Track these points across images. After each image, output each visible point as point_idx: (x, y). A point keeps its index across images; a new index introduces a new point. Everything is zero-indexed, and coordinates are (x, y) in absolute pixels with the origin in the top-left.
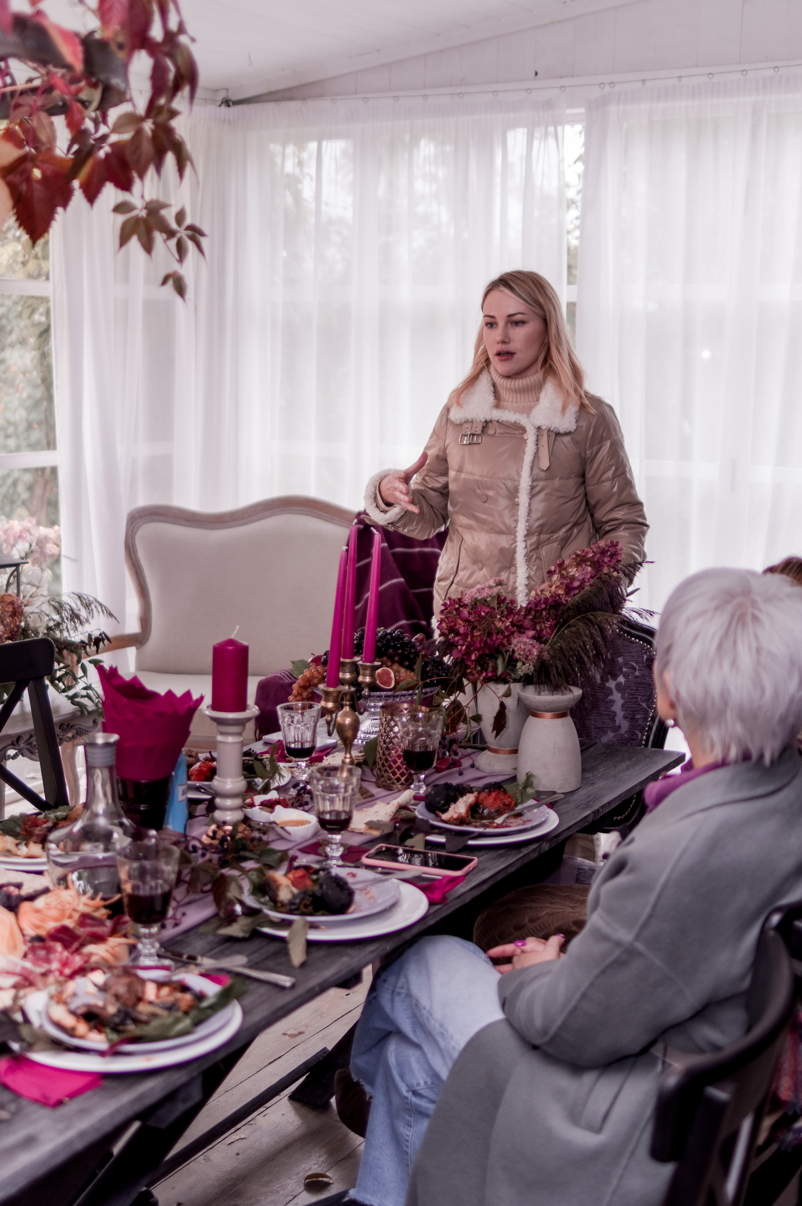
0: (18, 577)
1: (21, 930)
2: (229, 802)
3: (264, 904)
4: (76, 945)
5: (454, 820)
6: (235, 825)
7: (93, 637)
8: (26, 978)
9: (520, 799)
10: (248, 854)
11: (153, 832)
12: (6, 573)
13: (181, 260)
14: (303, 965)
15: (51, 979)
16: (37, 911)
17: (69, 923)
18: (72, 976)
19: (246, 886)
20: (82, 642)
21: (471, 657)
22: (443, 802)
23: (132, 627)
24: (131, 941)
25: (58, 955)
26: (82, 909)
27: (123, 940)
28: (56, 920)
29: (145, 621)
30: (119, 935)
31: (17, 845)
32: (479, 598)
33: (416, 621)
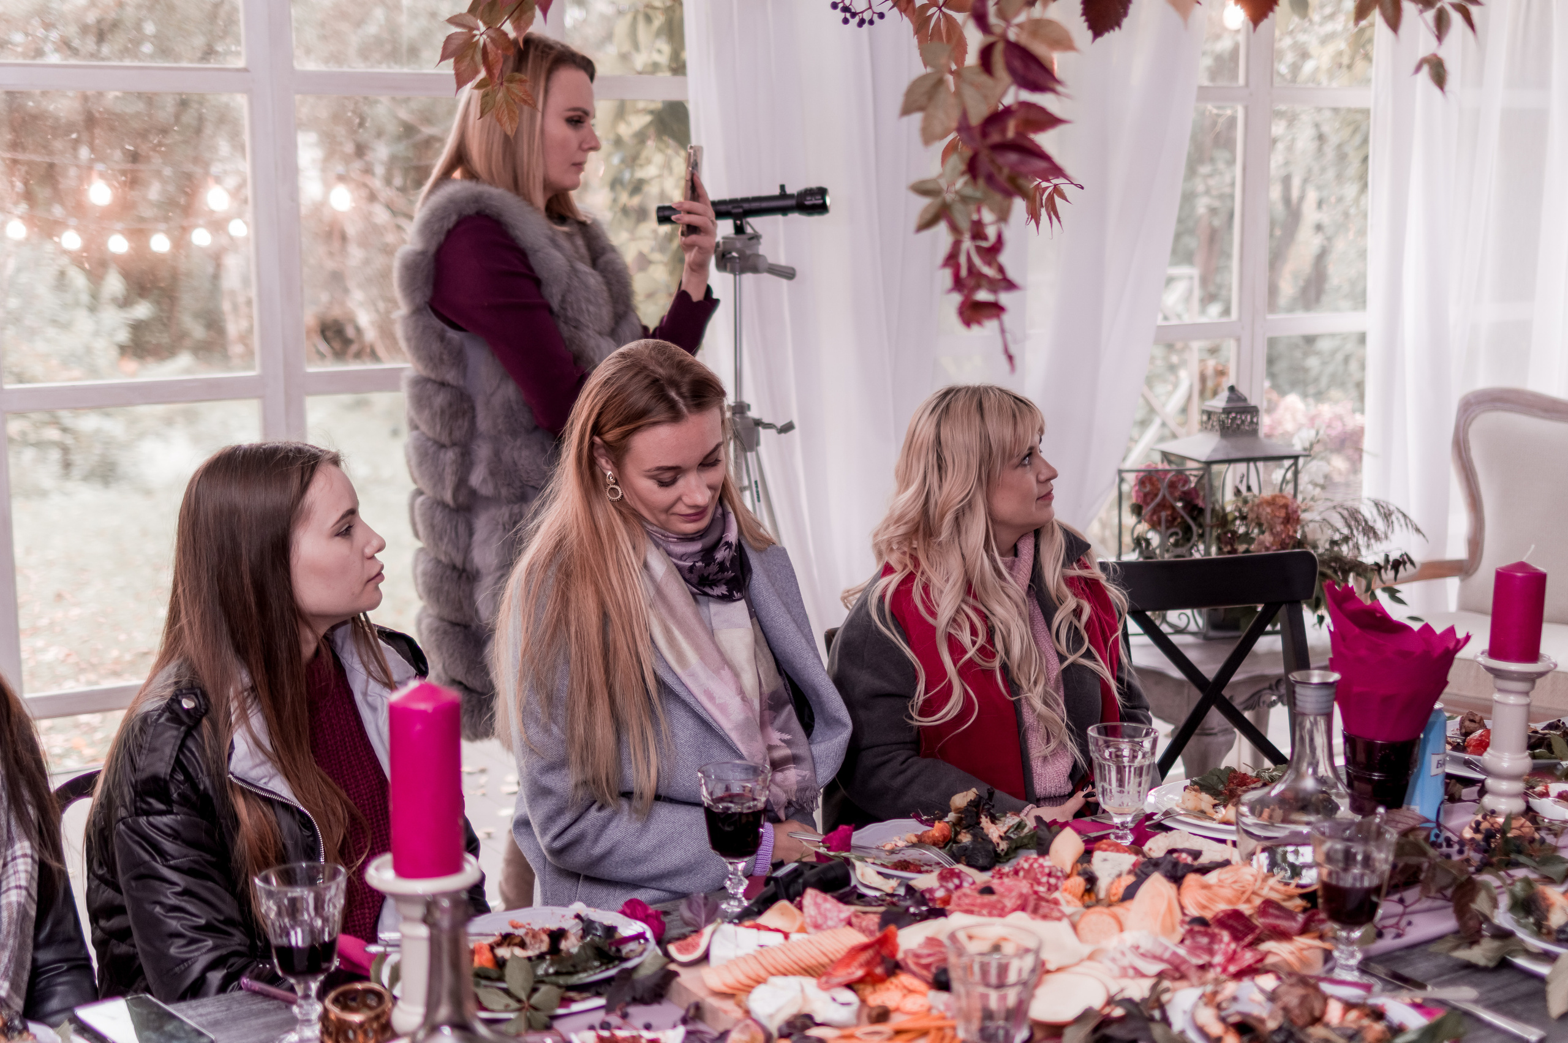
0: (1296, 473)
1: (1182, 908)
2: (1505, 786)
3: (1525, 926)
4: (1249, 938)
6: (1510, 817)
7: (1391, 559)
8: (1177, 968)
10: (1522, 859)
11: (1381, 810)
12: (1281, 467)
13: (1440, 37)
14: (1563, 1017)
15: (1211, 975)
16: (1206, 887)
17: (1246, 909)
18: (1239, 975)
19: (1504, 901)
20: (1377, 564)
23: (1457, 551)
24: (1327, 945)
25: (1223, 946)
26: (1266, 893)
27: (1318, 943)
28: (1230, 902)
29: (1475, 544)
30: (1313, 935)
31: (1215, 806)
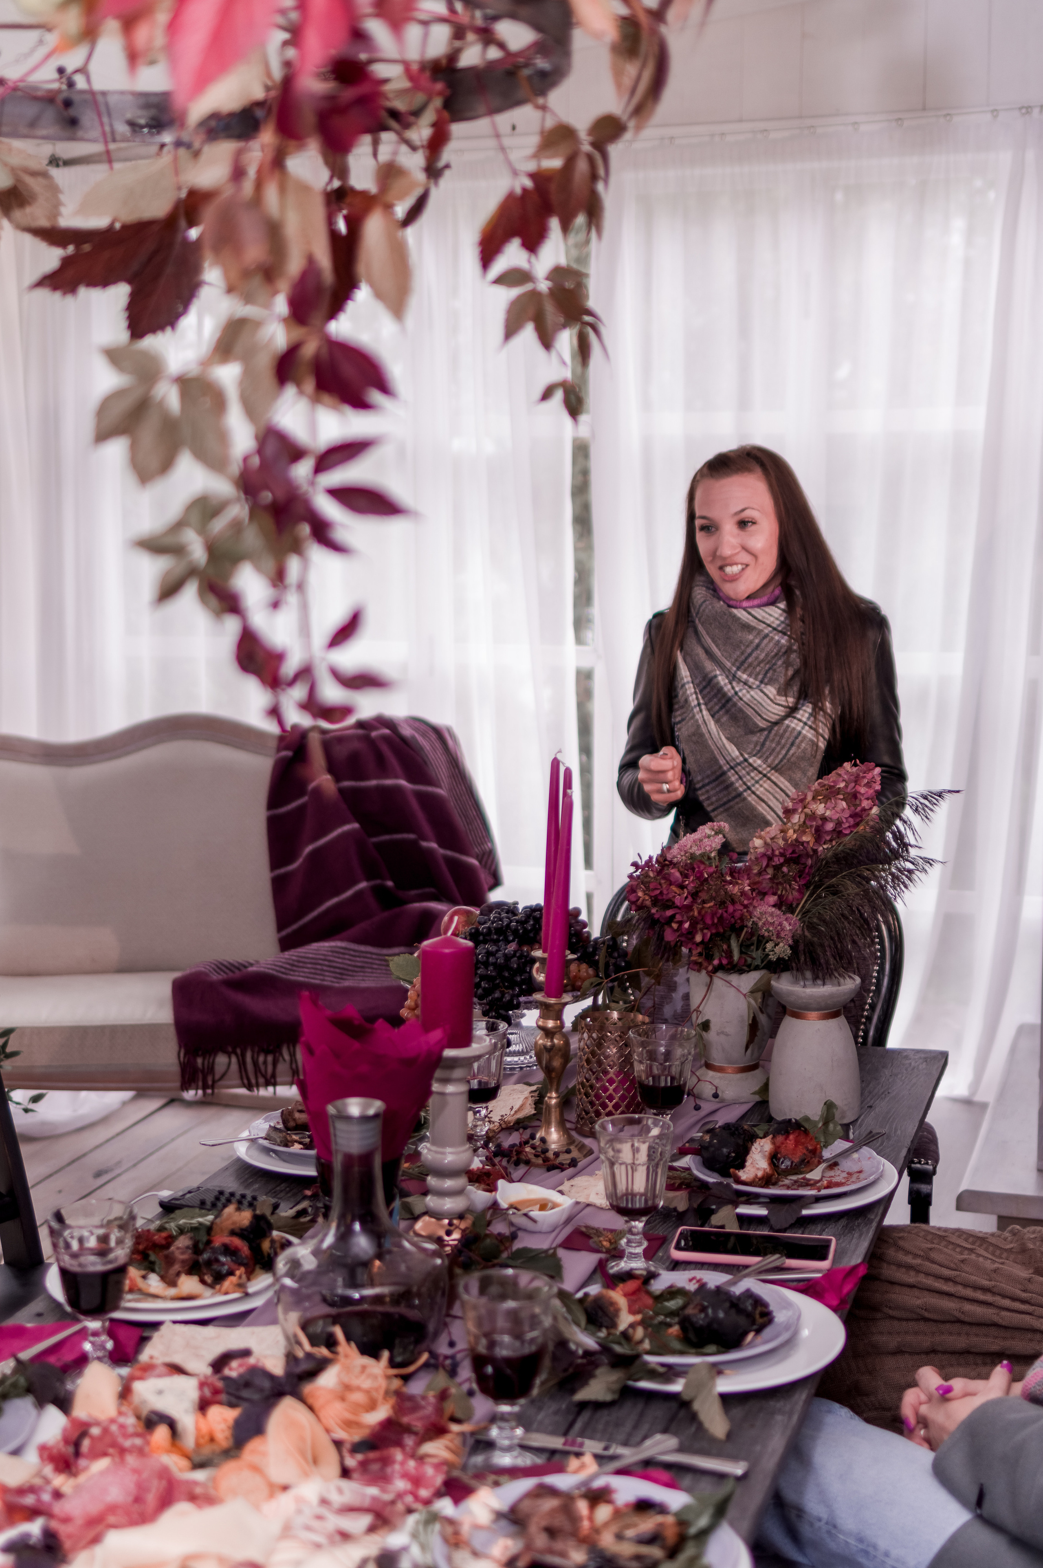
1: (328, 1432)
2: (448, 1184)
5: (760, 1179)
8: (379, 1513)
9: (823, 1140)
14: (729, 1435)
15: (399, 1507)
16: (343, 1397)
17: (388, 1411)
21: (694, 937)
22: (733, 1155)
27: (461, 1427)
31: (144, 1278)
32: (698, 853)
33: (378, 882)
